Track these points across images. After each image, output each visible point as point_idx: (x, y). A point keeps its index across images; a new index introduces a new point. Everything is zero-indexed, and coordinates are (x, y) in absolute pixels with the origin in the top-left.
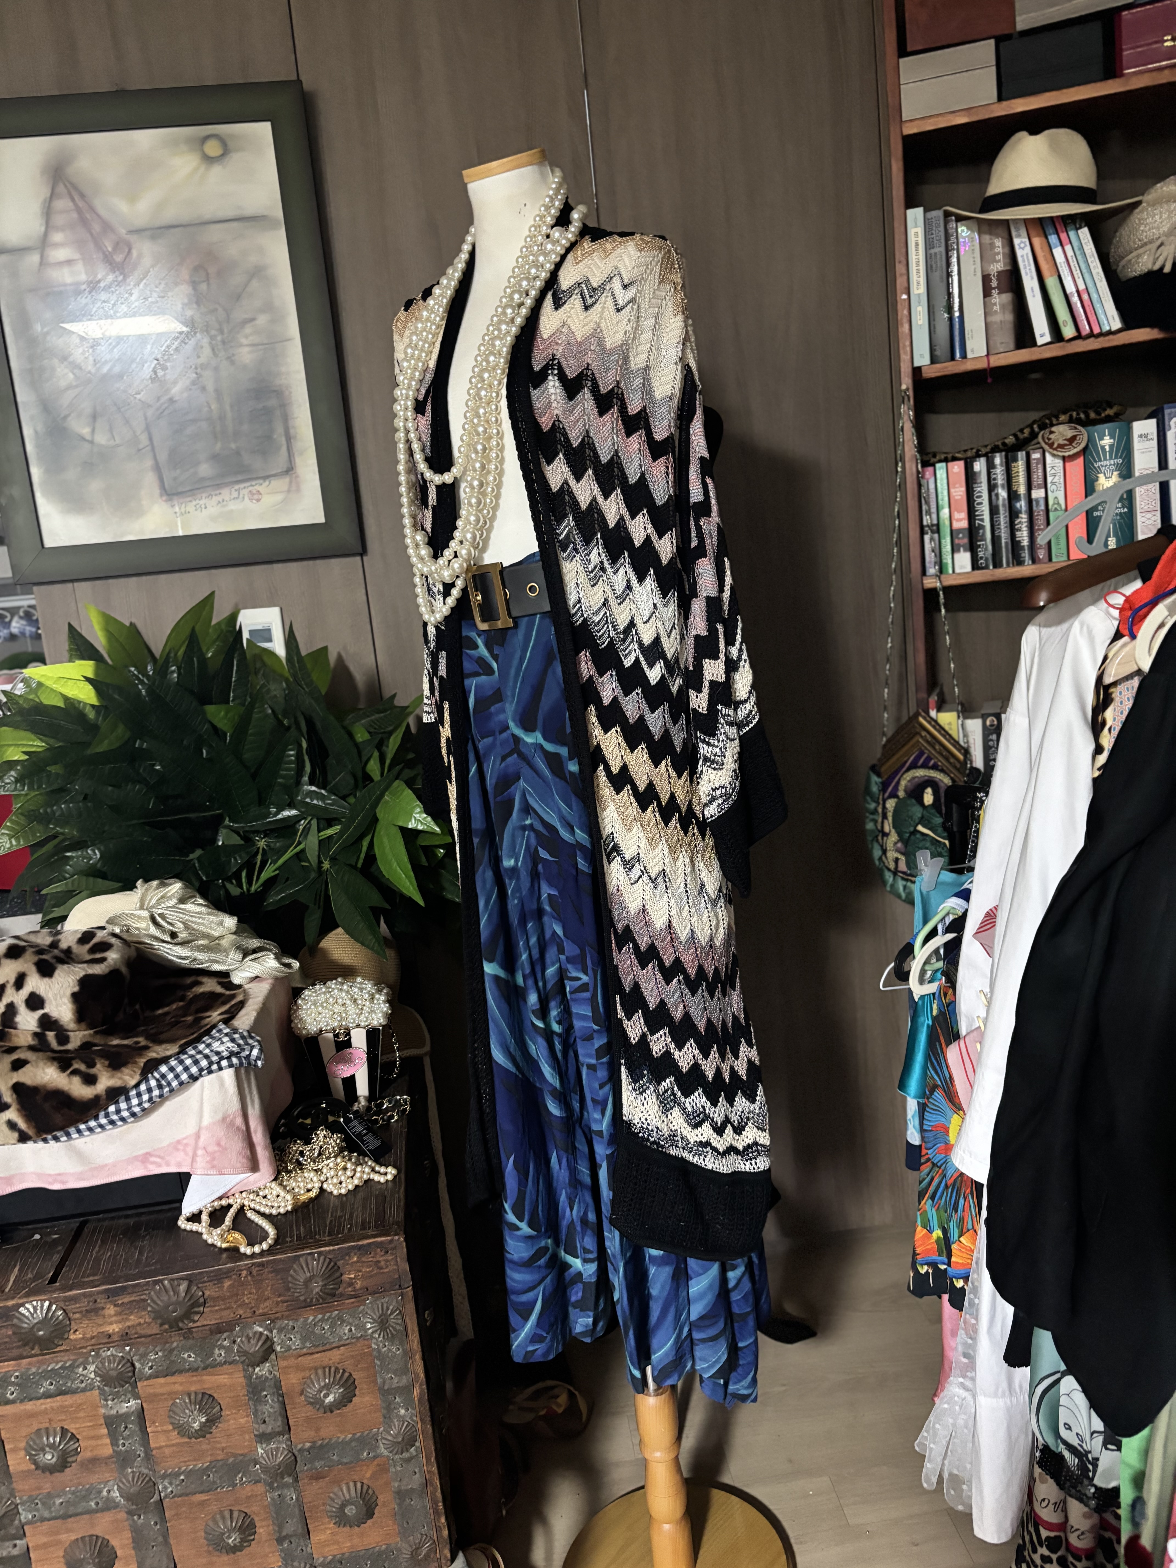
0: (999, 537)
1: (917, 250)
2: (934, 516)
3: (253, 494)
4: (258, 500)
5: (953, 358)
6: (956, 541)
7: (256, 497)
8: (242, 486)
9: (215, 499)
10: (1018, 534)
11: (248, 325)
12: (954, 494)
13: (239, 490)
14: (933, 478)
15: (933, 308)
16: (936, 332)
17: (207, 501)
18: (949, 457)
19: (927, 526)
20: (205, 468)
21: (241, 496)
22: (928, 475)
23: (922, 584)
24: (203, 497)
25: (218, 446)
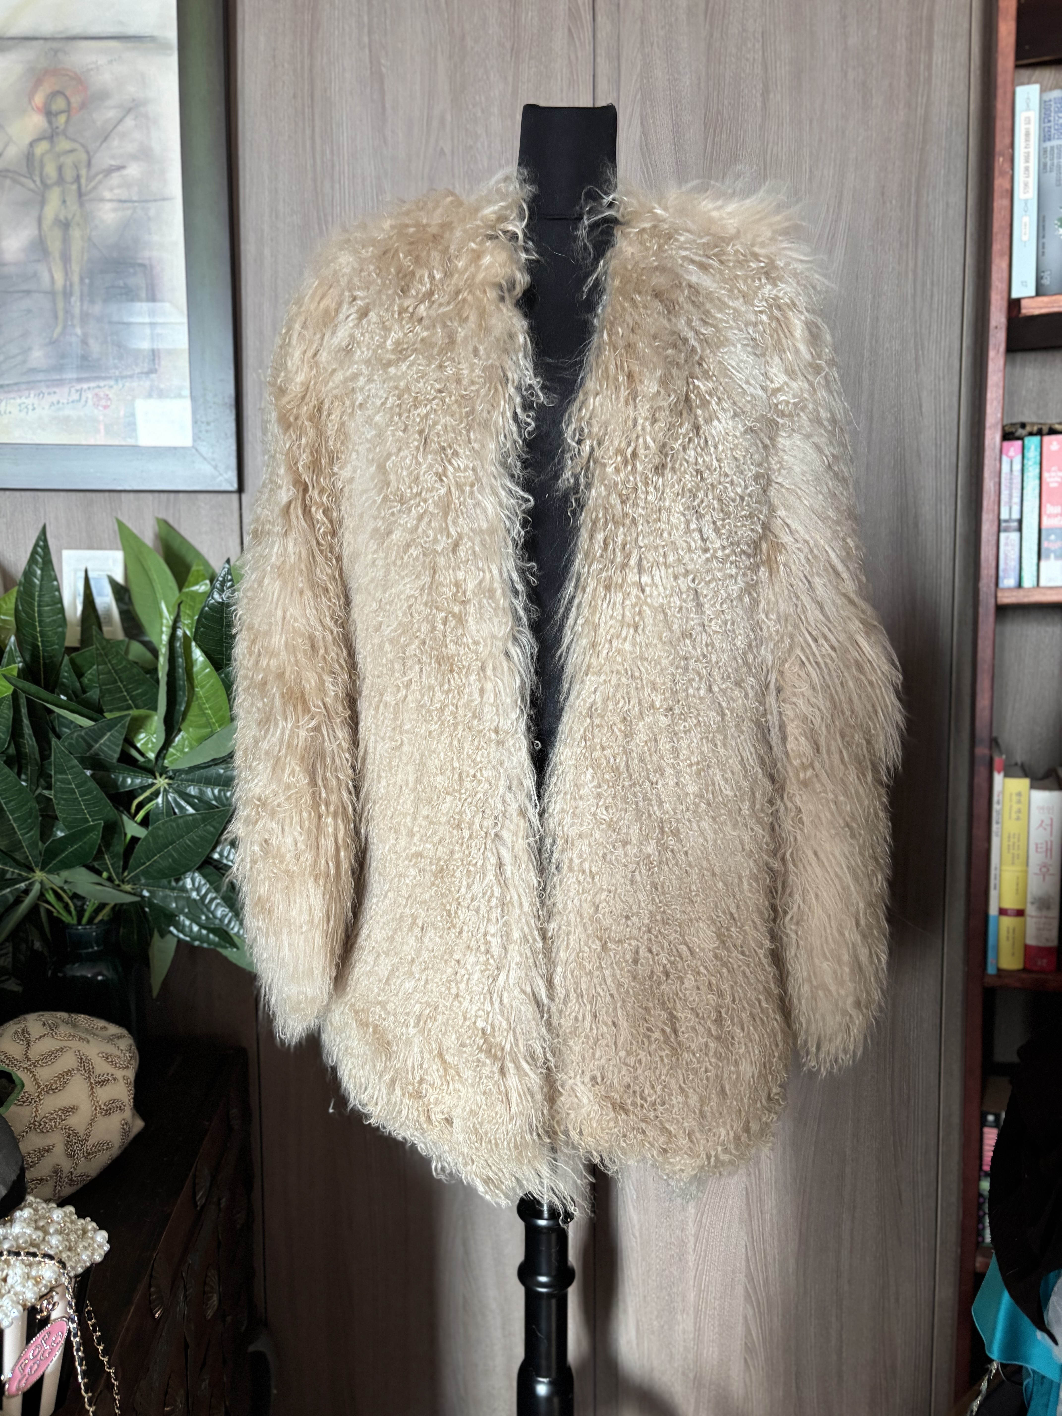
1: (1027, 141)
2: (1016, 509)
3: (100, 398)
4: (106, 407)
6: (1045, 544)
7: (103, 402)
8: (85, 386)
9: (49, 399)
11: (115, 175)
12: (1048, 480)
13: (80, 391)
14: (1019, 457)
15: (1044, 221)
16: (1046, 254)
17: (36, 401)
18: (1045, 429)
19: (1006, 521)
20: (38, 356)
21: (83, 399)
22: (1012, 453)
23: (996, 597)
24: (32, 395)
25: (59, 330)
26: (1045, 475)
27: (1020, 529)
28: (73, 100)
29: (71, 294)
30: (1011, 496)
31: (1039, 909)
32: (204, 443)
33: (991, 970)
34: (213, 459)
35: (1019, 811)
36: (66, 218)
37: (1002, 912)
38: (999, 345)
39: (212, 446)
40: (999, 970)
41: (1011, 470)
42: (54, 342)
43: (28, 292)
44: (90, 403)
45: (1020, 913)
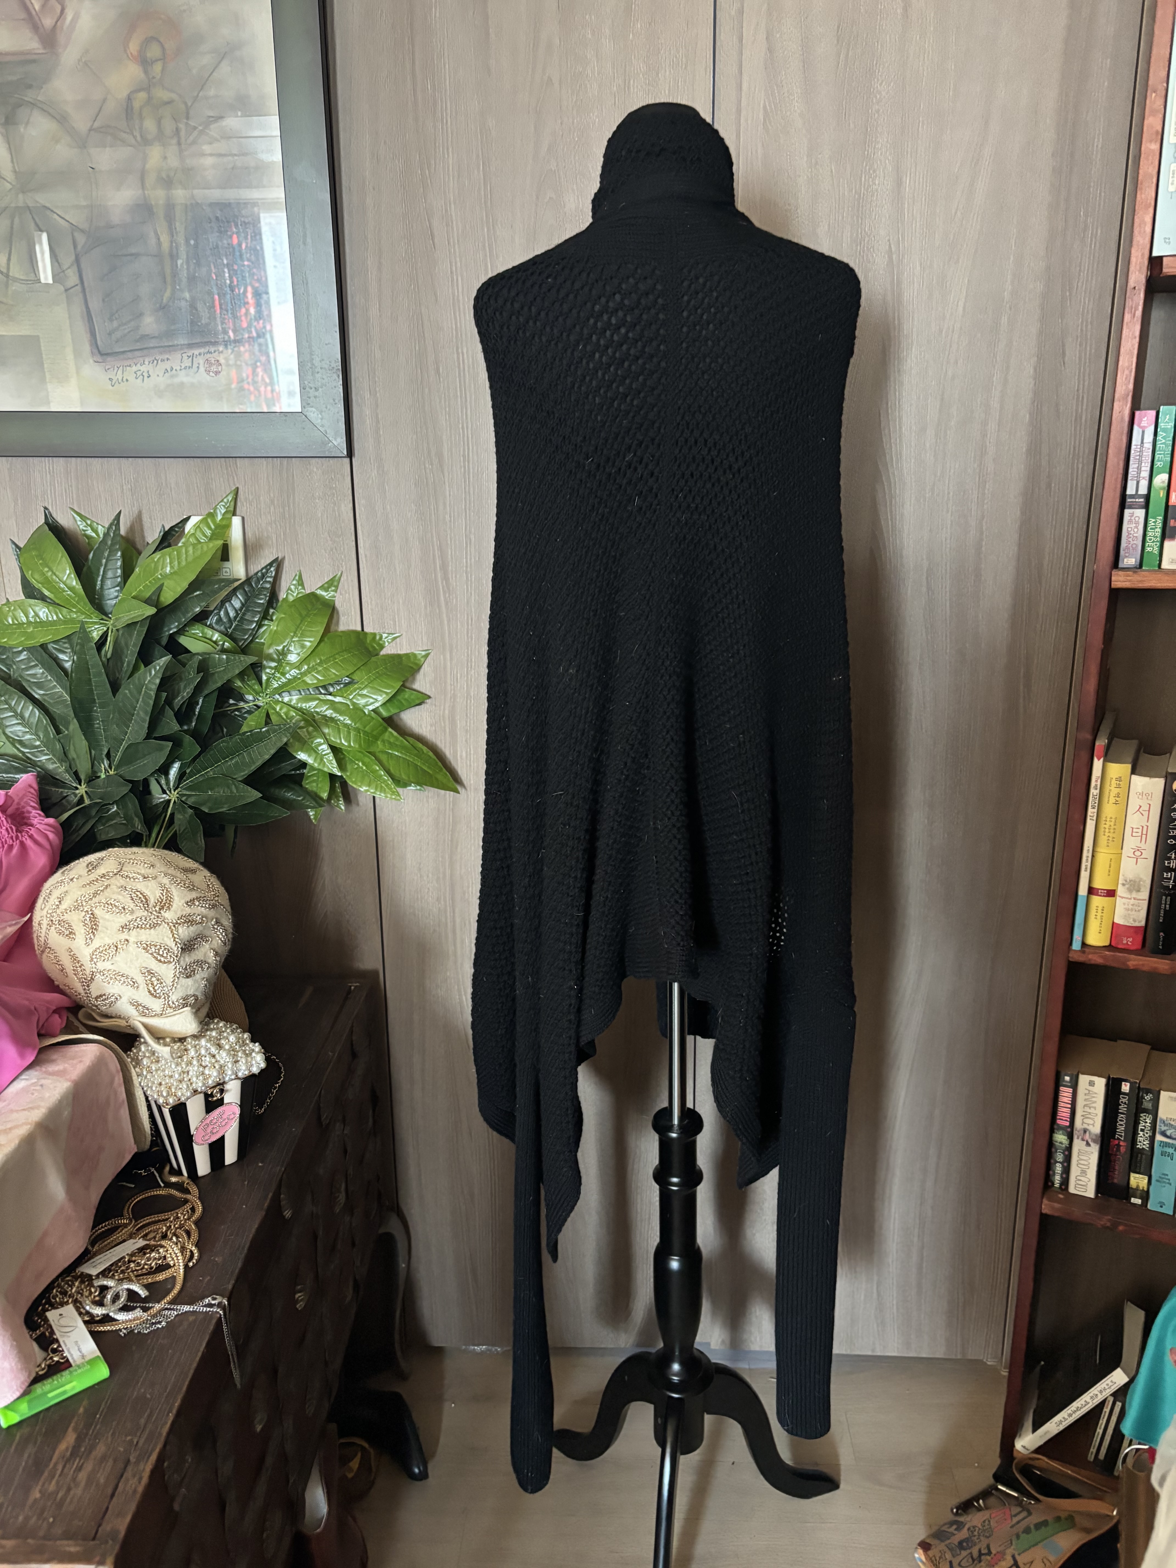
2: (1144, 484)
3: (211, 364)
4: (216, 373)
6: (1171, 523)
7: (214, 368)
8: (196, 352)
9: (162, 366)
11: (214, 126)
13: (192, 357)
14: (1152, 428)
17: (150, 368)
19: (1132, 496)
20: (150, 323)
21: (195, 365)
22: (1144, 424)
23: (1111, 580)
24: (147, 363)
25: (168, 294)
27: (1146, 506)
28: (166, 46)
29: (178, 257)
30: (1139, 469)
31: (1130, 891)
32: (314, 409)
33: (1076, 946)
34: (323, 426)
35: (1118, 795)
36: (168, 176)
37: (1093, 891)
38: (1136, 307)
39: (321, 412)
40: (1085, 946)
41: (1142, 442)
42: (164, 308)
43: (136, 255)
44: (202, 369)
45: (1111, 893)
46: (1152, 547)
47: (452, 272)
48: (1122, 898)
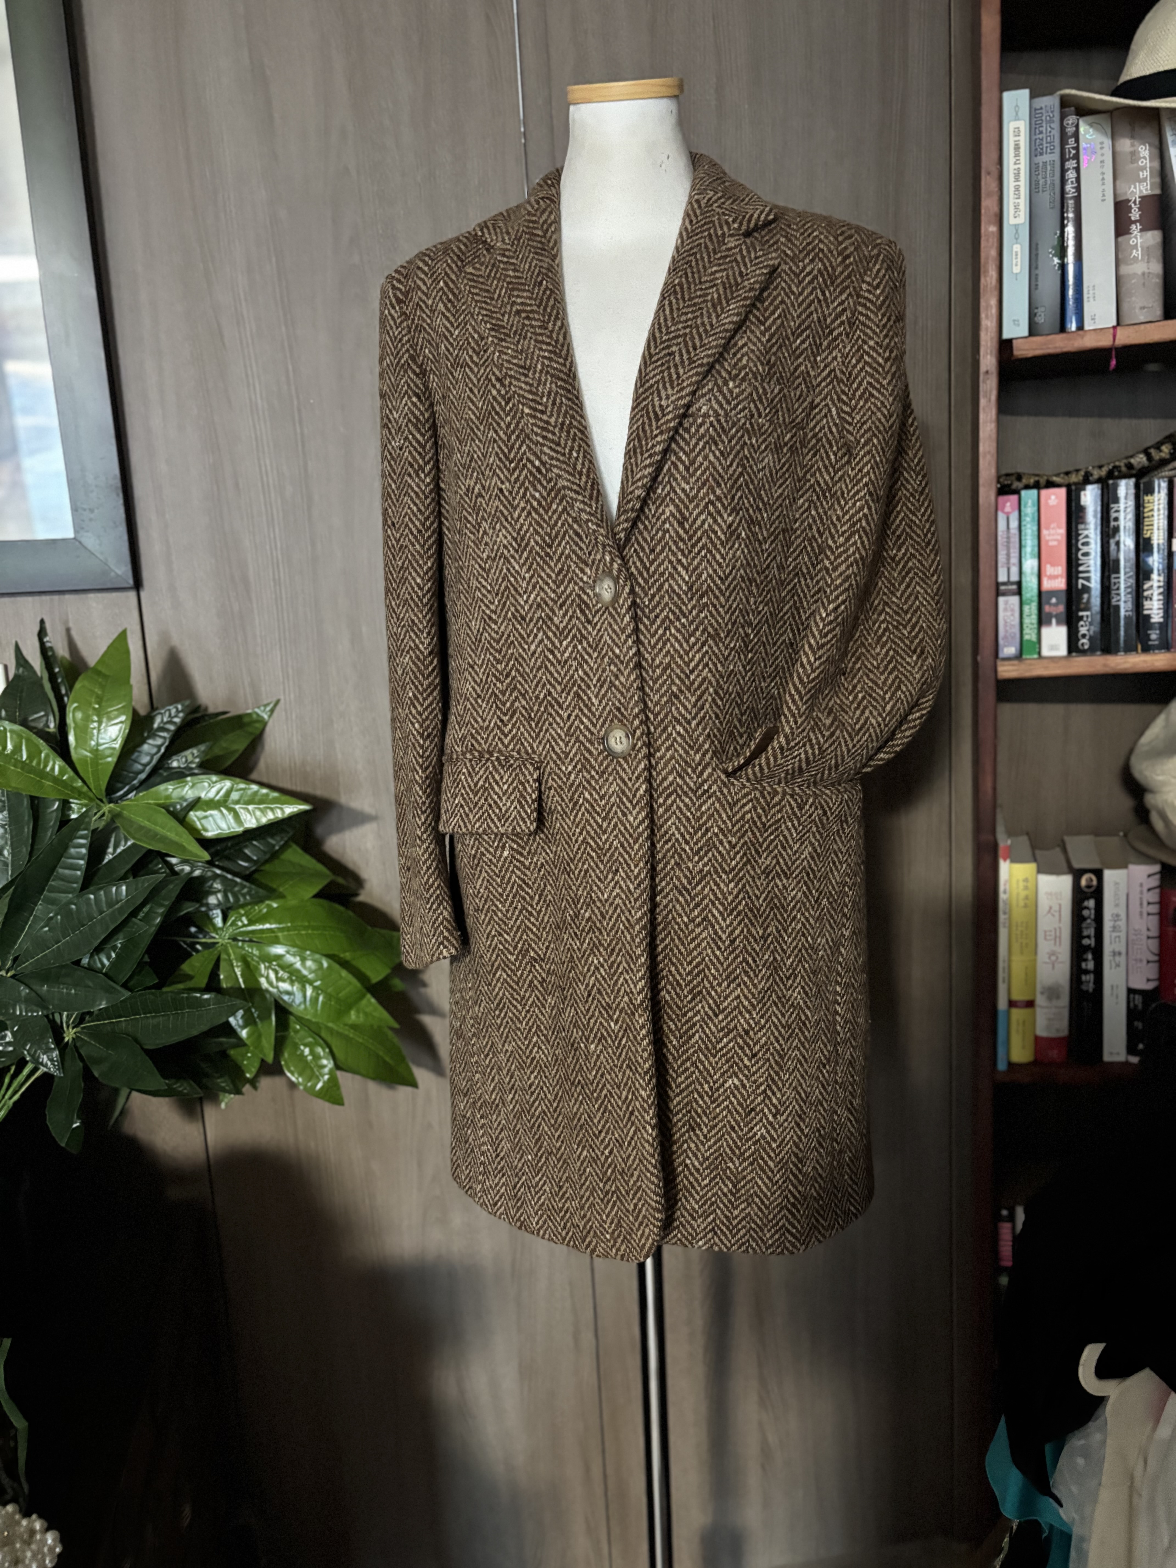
0: (1117, 608)
1: (1017, 155)
2: (1014, 570)
5: (1063, 328)
6: (1047, 609)
10: (1147, 604)
12: (1048, 538)
14: (1016, 513)
15: (1037, 249)
16: (1040, 287)
18: (1043, 481)
19: (1004, 584)
22: (1008, 508)
23: (996, 671)
26: (1044, 532)
27: (1019, 592)
30: (1008, 556)
31: (1050, 998)
32: (90, 535)
33: (1002, 1066)
34: (102, 553)
35: (1027, 898)
37: (1012, 1004)
38: (991, 391)
39: (99, 537)
40: (1011, 1065)
41: (1008, 528)
45: (1030, 1004)
46: (1030, 635)
47: (247, 376)
48: (1042, 1007)
